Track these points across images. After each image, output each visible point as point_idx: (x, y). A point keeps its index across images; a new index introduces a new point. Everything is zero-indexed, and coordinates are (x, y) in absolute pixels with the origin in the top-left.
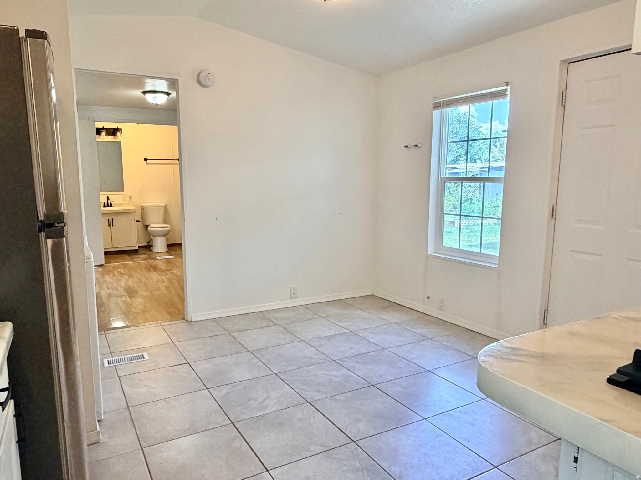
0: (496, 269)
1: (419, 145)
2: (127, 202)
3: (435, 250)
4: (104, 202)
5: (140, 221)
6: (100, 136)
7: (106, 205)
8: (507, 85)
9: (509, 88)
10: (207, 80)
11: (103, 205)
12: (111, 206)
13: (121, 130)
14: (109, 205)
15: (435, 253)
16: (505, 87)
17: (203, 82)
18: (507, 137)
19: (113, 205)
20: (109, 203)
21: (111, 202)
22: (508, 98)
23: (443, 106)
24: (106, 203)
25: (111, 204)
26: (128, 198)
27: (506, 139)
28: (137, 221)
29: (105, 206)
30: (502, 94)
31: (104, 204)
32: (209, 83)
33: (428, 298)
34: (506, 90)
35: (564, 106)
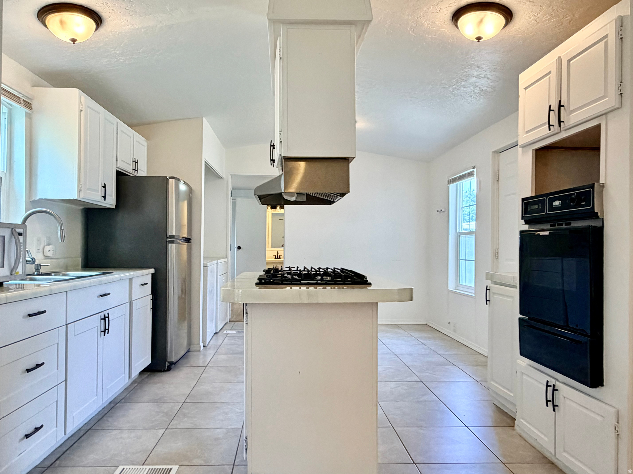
0: (473, 297)
1: (443, 210)
3: (456, 287)
4: (275, 255)
6: (276, 210)
7: (277, 257)
8: (474, 168)
9: (475, 170)
11: (274, 258)
12: (280, 258)
14: (279, 258)
15: (456, 289)
16: (473, 170)
18: (476, 205)
19: (281, 258)
20: (279, 256)
21: (280, 255)
22: (475, 175)
23: (451, 182)
24: (277, 256)
25: (280, 257)
27: (475, 206)
29: (275, 258)
30: (470, 174)
31: (276, 257)
33: (448, 323)
34: (473, 171)
35: (498, 181)
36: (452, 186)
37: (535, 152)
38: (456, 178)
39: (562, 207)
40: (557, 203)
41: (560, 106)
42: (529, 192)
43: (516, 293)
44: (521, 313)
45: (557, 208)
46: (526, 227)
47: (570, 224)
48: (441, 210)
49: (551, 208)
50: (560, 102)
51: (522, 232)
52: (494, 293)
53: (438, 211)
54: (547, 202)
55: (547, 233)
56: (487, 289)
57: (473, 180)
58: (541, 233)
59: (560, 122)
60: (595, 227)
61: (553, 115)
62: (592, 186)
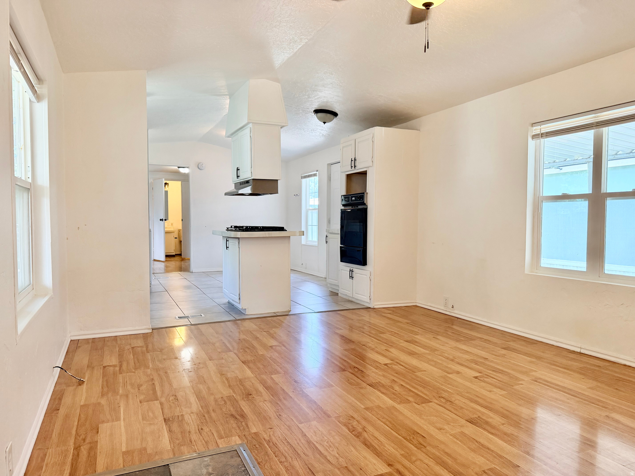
0: (316, 246)
2: (170, 227)
5: (177, 238)
9: (318, 172)
10: (202, 167)
13: (168, 184)
15: (306, 243)
16: (316, 172)
17: (200, 168)
22: (318, 176)
23: (303, 177)
26: (171, 225)
28: (175, 238)
30: (315, 175)
32: (203, 168)
33: (302, 264)
35: (330, 180)
36: (304, 180)
37: (346, 175)
38: (306, 176)
39: (355, 200)
40: (353, 198)
41: (355, 160)
42: (344, 193)
43: (339, 237)
44: (341, 244)
45: (354, 201)
46: (343, 208)
47: (358, 207)
48: (297, 195)
49: (352, 200)
50: (355, 158)
51: (341, 209)
52: (329, 238)
53: (294, 195)
54: (350, 197)
55: (350, 210)
56: (326, 237)
57: (316, 178)
58: (348, 210)
59: (355, 166)
60: (365, 208)
61: (353, 162)
62: (364, 193)
